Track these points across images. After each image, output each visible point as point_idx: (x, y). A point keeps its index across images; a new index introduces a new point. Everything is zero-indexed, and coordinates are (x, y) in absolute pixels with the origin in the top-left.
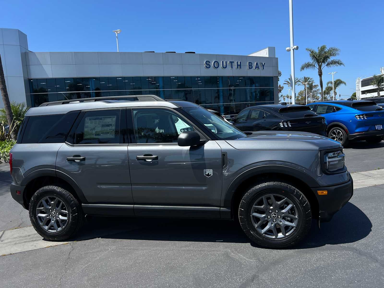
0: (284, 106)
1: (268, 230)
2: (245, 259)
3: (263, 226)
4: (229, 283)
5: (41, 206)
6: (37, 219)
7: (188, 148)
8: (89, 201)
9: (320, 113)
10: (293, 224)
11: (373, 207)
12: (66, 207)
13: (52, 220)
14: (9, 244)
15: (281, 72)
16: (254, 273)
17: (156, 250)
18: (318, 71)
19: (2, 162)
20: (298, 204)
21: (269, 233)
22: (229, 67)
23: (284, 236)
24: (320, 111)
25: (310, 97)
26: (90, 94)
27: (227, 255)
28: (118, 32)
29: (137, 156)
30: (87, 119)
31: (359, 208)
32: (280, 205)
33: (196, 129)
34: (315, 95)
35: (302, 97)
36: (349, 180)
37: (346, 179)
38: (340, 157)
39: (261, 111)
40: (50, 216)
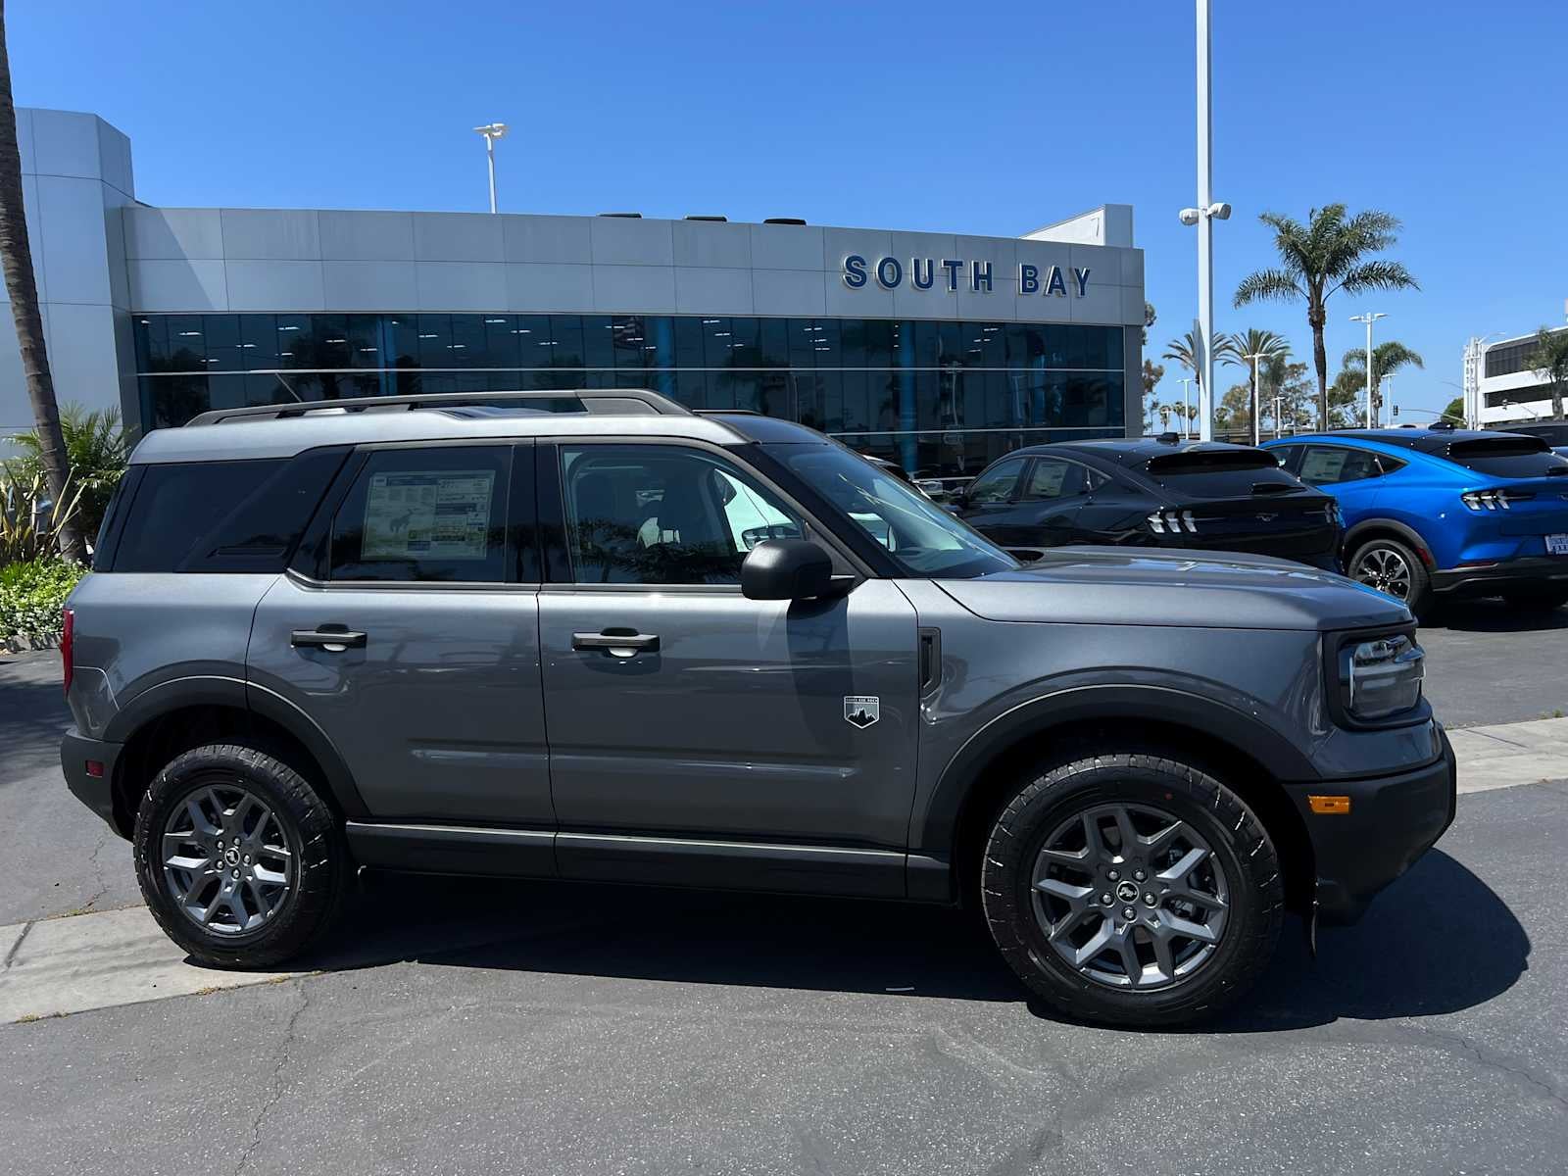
0: (1168, 449)
1: (1101, 951)
2: (1006, 1068)
3: (1081, 936)
4: (940, 1159)
5: (184, 827)
6: (167, 876)
7: (782, 606)
8: (374, 813)
9: (1316, 478)
10: (1206, 931)
11: (1534, 870)
12: (282, 832)
13: (224, 883)
14: (52, 973)
15: (1155, 307)
16: (1042, 1124)
17: (641, 1018)
18: (1309, 305)
19: (21, 646)
20: (1229, 848)
21: (1104, 964)
22: (941, 284)
23: (1164, 977)
24: (1315, 472)
25: (1271, 412)
26: (378, 381)
27: (931, 1048)
28: (495, 134)
29: (576, 635)
30: (378, 481)
31: (1475, 873)
32: (1152, 848)
33: (813, 531)
34: (1294, 406)
35: (1238, 414)
36: (1441, 758)
37: (1429, 750)
38: (1407, 659)
39: (1071, 463)
40: (218, 868)
